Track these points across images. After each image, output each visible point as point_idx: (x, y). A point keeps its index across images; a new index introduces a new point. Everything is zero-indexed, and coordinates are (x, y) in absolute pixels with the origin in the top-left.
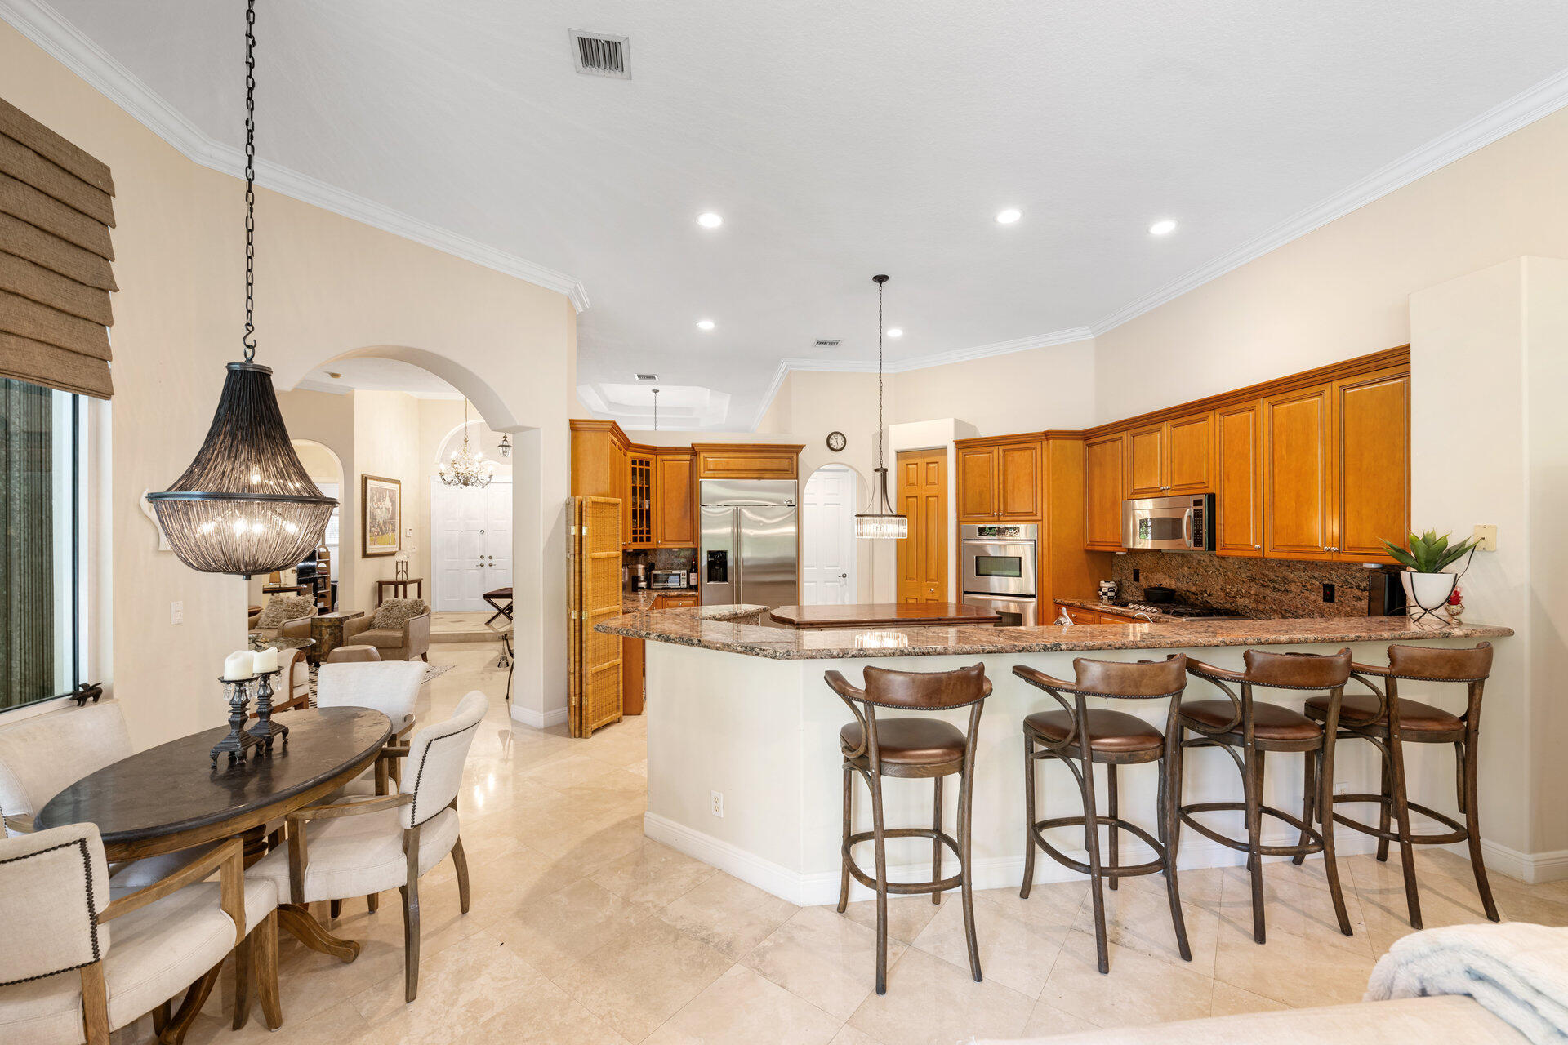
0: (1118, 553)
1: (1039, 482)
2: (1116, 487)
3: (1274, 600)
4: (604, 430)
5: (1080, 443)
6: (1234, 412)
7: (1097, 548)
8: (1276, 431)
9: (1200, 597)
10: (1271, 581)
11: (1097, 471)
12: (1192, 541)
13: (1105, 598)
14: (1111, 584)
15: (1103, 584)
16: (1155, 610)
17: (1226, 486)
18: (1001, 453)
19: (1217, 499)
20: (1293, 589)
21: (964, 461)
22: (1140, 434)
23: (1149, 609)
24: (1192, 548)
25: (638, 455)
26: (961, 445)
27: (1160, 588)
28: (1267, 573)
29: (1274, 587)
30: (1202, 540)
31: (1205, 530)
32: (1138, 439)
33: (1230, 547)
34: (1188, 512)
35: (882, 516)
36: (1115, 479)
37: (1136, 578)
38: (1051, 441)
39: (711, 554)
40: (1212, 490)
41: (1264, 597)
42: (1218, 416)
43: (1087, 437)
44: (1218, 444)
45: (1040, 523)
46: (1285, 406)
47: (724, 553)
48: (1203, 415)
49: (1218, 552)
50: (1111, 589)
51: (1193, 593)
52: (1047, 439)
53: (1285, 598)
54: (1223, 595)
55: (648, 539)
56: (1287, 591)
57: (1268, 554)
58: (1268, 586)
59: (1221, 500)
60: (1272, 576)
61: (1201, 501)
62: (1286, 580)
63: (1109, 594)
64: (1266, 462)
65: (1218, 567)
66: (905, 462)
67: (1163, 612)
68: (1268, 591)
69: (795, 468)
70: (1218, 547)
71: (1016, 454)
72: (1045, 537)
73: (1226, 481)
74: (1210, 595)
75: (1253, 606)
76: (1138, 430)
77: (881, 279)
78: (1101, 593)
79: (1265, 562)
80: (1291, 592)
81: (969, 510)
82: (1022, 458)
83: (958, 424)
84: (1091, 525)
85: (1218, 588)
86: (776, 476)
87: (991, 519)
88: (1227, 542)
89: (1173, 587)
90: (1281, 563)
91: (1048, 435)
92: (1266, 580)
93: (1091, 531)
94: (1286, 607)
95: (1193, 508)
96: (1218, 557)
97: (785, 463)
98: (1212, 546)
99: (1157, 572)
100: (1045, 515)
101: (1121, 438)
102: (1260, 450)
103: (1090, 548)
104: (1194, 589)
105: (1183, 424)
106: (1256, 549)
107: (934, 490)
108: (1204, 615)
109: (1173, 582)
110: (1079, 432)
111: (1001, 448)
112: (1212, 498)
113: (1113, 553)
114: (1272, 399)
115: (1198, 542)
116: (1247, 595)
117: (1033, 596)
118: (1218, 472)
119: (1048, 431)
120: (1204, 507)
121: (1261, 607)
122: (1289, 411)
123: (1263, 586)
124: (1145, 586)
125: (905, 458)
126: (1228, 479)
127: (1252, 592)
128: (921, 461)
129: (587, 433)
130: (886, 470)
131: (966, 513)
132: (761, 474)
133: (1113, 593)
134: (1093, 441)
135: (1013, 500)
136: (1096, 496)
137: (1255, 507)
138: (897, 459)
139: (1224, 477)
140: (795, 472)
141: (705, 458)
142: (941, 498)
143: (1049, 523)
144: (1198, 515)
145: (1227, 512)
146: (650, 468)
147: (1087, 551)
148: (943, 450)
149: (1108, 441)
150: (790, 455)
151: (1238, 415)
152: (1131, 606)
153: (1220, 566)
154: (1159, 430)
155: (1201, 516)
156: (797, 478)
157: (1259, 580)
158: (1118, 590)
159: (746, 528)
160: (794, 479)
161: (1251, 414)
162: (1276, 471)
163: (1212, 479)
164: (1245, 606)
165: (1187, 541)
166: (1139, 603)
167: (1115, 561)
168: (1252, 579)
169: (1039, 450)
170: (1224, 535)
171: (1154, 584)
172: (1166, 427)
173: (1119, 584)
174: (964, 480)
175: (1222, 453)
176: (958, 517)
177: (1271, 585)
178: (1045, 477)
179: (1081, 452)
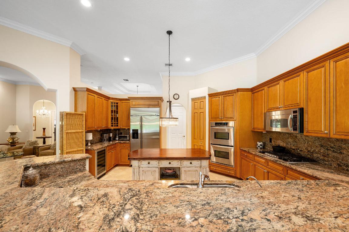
0: (263, 132)
1: (235, 107)
2: (262, 108)
3: (334, 157)
4: (84, 91)
5: (250, 93)
6: (314, 70)
7: (256, 130)
8: (338, 75)
9: (296, 151)
10: (332, 148)
11: (256, 102)
12: (292, 129)
13: (259, 148)
14: (261, 143)
15: (258, 143)
16: (276, 157)
17: (309, 104)
18: (223, 97)
19: (305, 110)
20: (345, 152)
21: (211, 101)
22: (272, 86)
23: (273, 156)
24: (292, 131)
25: (116, 101)
26: (210, 95)
27: (279, 146)
28: (329, 143)
29: (334, 151)
30: (297, 128)
31: (298, 123)
32: (270, 89)
33: (311, 132)
34: (291, 116)
35: (169, 118)
36: (262, 105)
37: (271, 141)
38: (239, 92)
39: (133, 130)
40: (302, 106)
41: (328, 155)
42: (305, 73)
43: (253, 90)
44: (305, 86)
45: (235, 121)
46: (344, 60)
47: (137, 130)
48: (298, 74)
49: (305, 133)
50: (261, 145)
51: (293, 149)
52: (238, 92)
53: (340, 157)
54: (307, 151)
55: (117, 126)
56: (341, 153)
57: (332, 136)
58: (330, 150)
59: (306, 111)
60: (332, 145)
61: (297, 111)
62: (340, 148)
63: (260, 147)
64: (332, 91)
65: (305, 139)
66: (194, 102)
67: (279, 158)
68: (330, 152)
69: (159, 104)
70: (305, 132)
71: (227, 97)
72: (237, 126)
73: (309, 102)
74: (301, 151)
75: (322, 158)
76: (270, 85)
77: (169, 33)
78: (257, 146)
79: (329, 139)
80: (343, 154)
81: (212, 117)
82: (229, 99)
83: (209, 88)
84: (254, 122)
85: (305, 148)
86: (153, 107)
87: (219, 119)
88: (309, 129)
89: (285, 146)
90: (337, 140)
91: (238, 90)
92: (329, 147)
93: (254, 124)
94: (341, 161)
95: (293, 114)
96: (305, 136)
97: (156, 103)
98: (302, 131)
99: (278, 140)
100: (237, 118)
101: (264, 89)
102: (327, 85)
103: (253, 130)
104: (293, 148)
105: (288, 80)
106: (325, 133)
107: (201, 111)
108: (297, 161)
109: (285, 144)
110: (250, 89)
111: (223, 96)
112: (302, 110)
113: (262, 132)
114: (335, 59)
115: (295, 129)
116: (319, 152)
117: (233, 146)
118: (305, 98)
119: (238, 89)
120: (298, 114)
121: (326, 159)
122: (346, 63)
123: (327, 149)
124: (274, 145)
125: (194, 101)
126: (310, 101)
127: (321, 152)
128: (199, 101)
129: (79, 92)
130: (171, 102)
131: (212, 118)
132: (149, 106)
133: (262, 147)
134: (254, 92)
135: (227, 113)
136: (255, 112)
137: (325, 113)
138: (192, 101)
139: (308, 100)
140: (159, 105)
141: (132, 101)
142: (204, 113)
143: (238, 121)
144: (295, 117)
145: (309, 116)
146: (118, 105)
147: (253, 131)
148: (205, 97)
149: (260, 91)
150: (158, 100)
151: (316, 71)
152: (266, 154)
153: (306, 139)
154: (278, 84)
155: (297, 118)
156: (160, 107)
157: (325, 146)
158: (264, 145)
159: (145, 123)
160: (159, 107)
161: (323, 69)
162: (338, 94)
163: (302, 101)
164: (318, 157)
165: (290, 129)
166: (269, 152)
167: (263, 135)
168: (322, 146)
169: (235, 95)
170: (307, 126)
171: (277, 144)
172: (281, 82)
173: (264, 144)
174: (211, 107)
175: (307, 89)
176: (209, 119)
177: (332, 150)
178: (237, 105)
179: (250, 96)
